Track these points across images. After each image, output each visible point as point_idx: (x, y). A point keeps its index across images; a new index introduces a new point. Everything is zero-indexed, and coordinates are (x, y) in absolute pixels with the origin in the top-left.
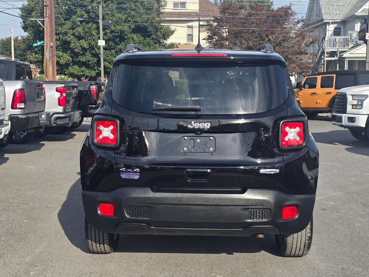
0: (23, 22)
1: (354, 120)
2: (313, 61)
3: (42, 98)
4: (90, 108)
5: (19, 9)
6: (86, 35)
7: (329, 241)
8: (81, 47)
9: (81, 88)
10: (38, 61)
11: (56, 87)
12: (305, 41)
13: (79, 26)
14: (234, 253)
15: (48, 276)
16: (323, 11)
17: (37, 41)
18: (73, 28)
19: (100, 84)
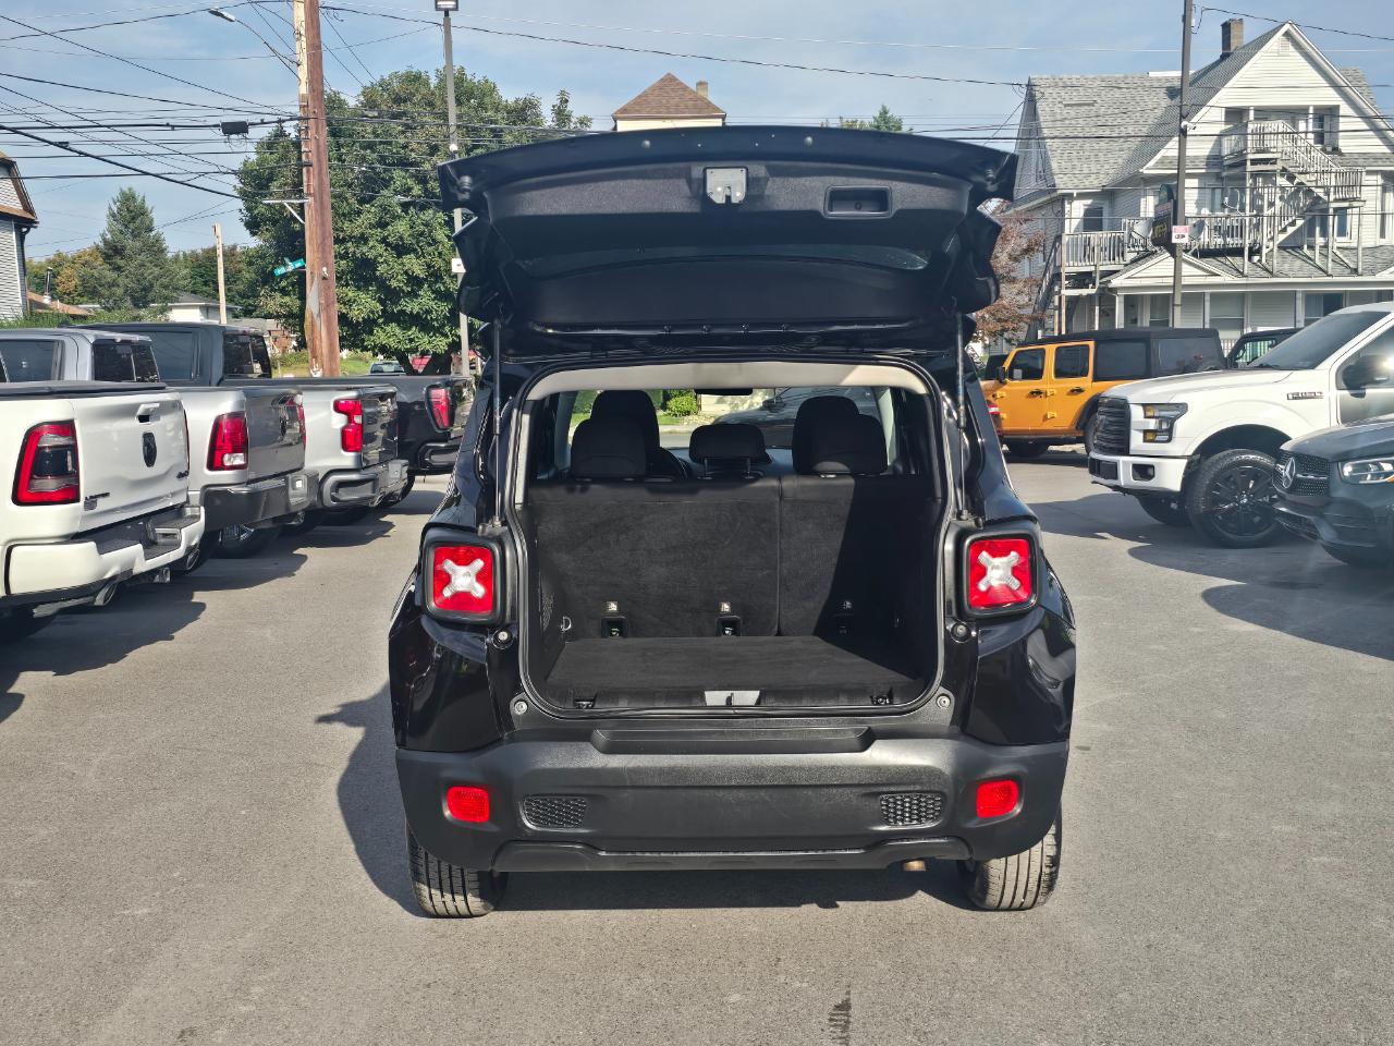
0: (248, 209)
1: (1150, 472)
2: (1030, 300)
3: (295, 429)
4: (430, 450)
5: (235, 173)
6: (418, 243)
7: (1104, 852)
8: (406, 273)
9: (404, 397)
10: (290, 315)
11: (336, 398)
12: (1009, 249)
13: (399, 217)
14: (838, 903)
15: (303, 999)
16: (1054, 165)
17: (287, 260)
18: (382, 225)
19: (457, 384)
